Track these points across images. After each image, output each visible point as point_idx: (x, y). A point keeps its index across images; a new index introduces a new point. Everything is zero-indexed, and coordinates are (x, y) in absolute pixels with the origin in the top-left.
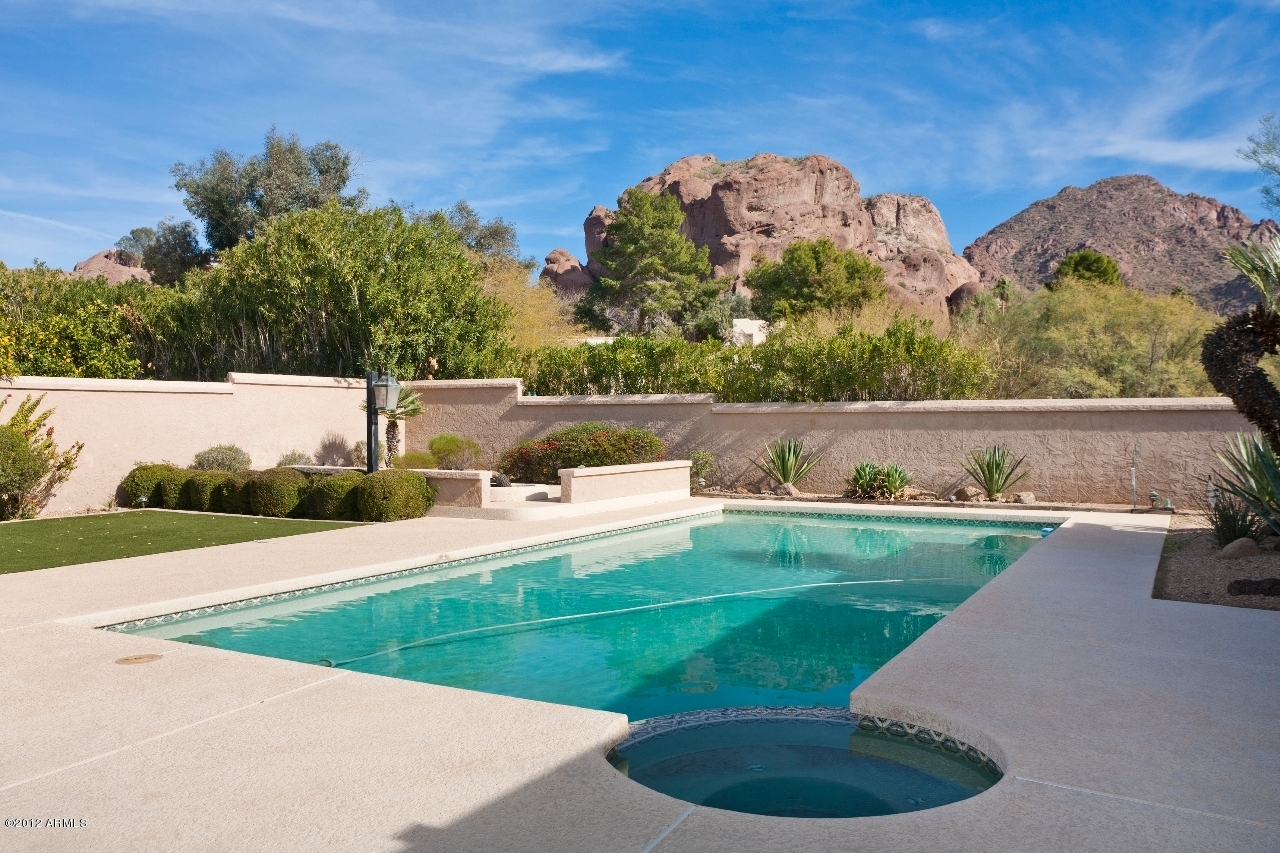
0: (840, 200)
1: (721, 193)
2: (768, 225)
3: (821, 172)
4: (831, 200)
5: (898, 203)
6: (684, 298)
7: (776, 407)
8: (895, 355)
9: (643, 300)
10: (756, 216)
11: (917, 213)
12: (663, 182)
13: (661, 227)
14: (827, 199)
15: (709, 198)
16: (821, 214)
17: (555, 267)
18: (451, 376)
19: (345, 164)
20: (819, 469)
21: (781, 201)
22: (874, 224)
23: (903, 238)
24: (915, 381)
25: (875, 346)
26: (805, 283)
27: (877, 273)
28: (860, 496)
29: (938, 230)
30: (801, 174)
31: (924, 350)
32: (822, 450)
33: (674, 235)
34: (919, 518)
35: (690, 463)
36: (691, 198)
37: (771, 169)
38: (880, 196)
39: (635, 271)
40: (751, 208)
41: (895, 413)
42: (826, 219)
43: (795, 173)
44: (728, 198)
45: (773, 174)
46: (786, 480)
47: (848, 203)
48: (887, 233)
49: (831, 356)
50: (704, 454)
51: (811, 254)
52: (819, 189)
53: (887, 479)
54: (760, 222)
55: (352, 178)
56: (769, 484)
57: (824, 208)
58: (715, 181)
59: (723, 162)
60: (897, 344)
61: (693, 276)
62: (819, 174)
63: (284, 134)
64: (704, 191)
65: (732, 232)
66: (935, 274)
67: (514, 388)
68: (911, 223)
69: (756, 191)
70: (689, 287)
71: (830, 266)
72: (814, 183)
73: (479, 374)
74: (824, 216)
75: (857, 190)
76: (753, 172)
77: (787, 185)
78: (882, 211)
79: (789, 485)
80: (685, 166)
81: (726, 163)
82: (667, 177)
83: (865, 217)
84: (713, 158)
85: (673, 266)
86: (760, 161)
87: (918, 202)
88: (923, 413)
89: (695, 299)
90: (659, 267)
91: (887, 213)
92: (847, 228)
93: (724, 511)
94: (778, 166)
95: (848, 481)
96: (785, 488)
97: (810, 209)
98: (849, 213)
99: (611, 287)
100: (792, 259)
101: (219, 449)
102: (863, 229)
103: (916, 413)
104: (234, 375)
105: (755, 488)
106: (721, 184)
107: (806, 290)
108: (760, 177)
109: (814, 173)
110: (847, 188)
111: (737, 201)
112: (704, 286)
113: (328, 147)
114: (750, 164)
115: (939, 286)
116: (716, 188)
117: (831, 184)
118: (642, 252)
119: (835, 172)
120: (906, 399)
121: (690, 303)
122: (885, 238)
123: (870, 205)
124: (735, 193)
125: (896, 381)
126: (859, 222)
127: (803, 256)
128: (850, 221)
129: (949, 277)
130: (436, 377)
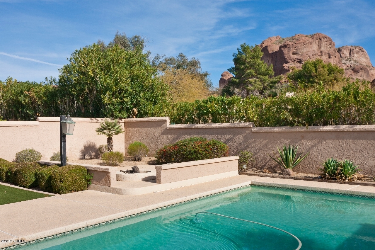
0: (327, 49)
1: (282, 49)
2: (300, 59)
3: (320, 39)
4: (324, 49)
5: (350, 49)
6: (263, 84)
7: (283, 129)
8: (348, 101)
9: (247, 86)
10: (295, 56)
11: (357, 52)
12: (262, 46)
13: (254, 58)
14: (323, 49)
15: (278, 51)
16: (320, 54)
17: (224, 78)
18: (142, 116)
19: (142, 43)
20: (306, 161)
21: (305, 50)
22: (341, 57)
23: (352, 62)
24: (359, 114)
25: (336, 96)
26: (311, 77)
27: (341, 72)
28: (328, 178)
29: (366, 58)
30: (312, 40)
31: (365, 98)
32: (308, 150)
33: (259, 61)
34: (364, 196)
35: (238, 158)
36: (272, 51)
37: (301, 39)
38: (343, 47)
39: (245, 75)
40: (294, 54)
41: (348, 131)
42: (322, 56)
43: (310, 40)
44: (285, 51)
45: (302, 41)
46: (288, 166)
47: (330, 50)
48: (346, 60)
49: (312, 102)
50: (247, 152)
51: (313, 65)
52: (319, 45)
53: (343, 169)
54: (297, 58)
55: (145, 47)
56: (280, 168)
57: (321, 52)
58: (280, 45)
59: (283, 38)
60: (349, 95)
61: (267, 76)
62: (319, 40)
63: (121, 33)
64: (276, 48)
65: (287, 62)
66: (365, 74)
67: (166, 121)
68: (355, 56)
69: (295, 47)
70: (265, 80)
71: (320, 69)
72: (317, 44)
73: (152, 115)
74: (321, 55)
75: (334, 45)
76: (294, 41)
77: (307, 44)
78: (344, 52)
79: (290, 170)
80: (270, 40)
81: (284, 38)
82: (263, 45)
83: (337, 54)
84: (280, 37)
85: (259, 73)
86: (297, 37)
87: (358, 48)
88: (364, 131)
89: (267, 85)
90: (253, 73)
91: (346, 53)
92: (330, 59)
93: (251, 185)
94: (303, 38)
95: (321, 169)
96: (287, 172)
97: (316, 52)
98: (331, 54)
99: (235, 81)
100: (305, 68)
101: (24, 151)
102: (337, 59)
103: (360, 132)
104: (40, 118)
105: (273, 170)
106: (282, 46)
107: (311, 79)
108: (297, 42)
109: (317, 40)
110: (330, 45)
111: (289, 51)
112: (271, 80)
113: (136, 37)
114: (293, 38)
115: (367, 78)
116: (281, 47)
117: (324, 43)
118: (247, 68)
119: (325, 39)
120: (354, 124)
121: (266, 87)
122: (345, 62)
123: (339, 50)
124: (288, 48)
125: (348, 114)
126: (335, 57)
127: (310, 66)
128: (331, 56)
129: (371, 75)
130: (136, 117)
